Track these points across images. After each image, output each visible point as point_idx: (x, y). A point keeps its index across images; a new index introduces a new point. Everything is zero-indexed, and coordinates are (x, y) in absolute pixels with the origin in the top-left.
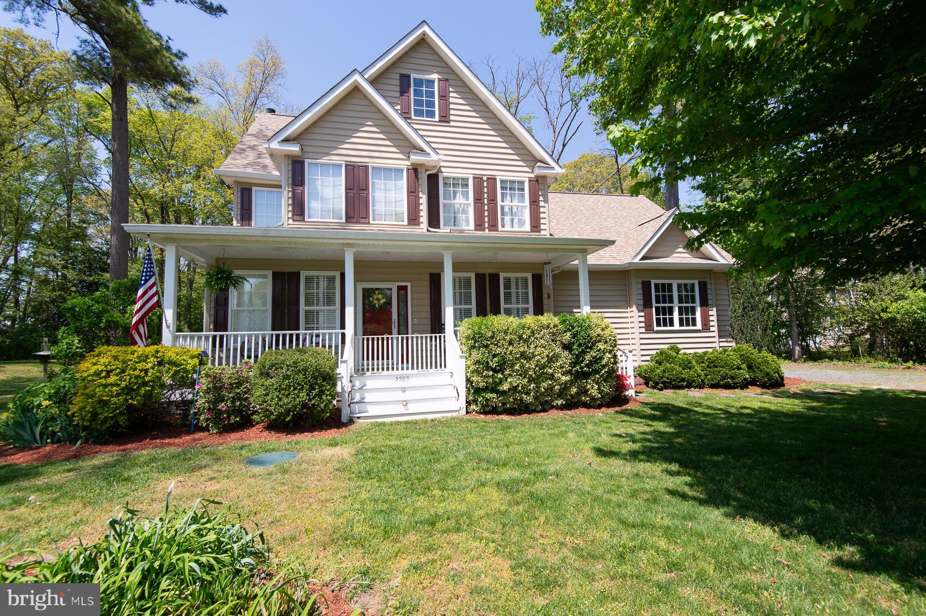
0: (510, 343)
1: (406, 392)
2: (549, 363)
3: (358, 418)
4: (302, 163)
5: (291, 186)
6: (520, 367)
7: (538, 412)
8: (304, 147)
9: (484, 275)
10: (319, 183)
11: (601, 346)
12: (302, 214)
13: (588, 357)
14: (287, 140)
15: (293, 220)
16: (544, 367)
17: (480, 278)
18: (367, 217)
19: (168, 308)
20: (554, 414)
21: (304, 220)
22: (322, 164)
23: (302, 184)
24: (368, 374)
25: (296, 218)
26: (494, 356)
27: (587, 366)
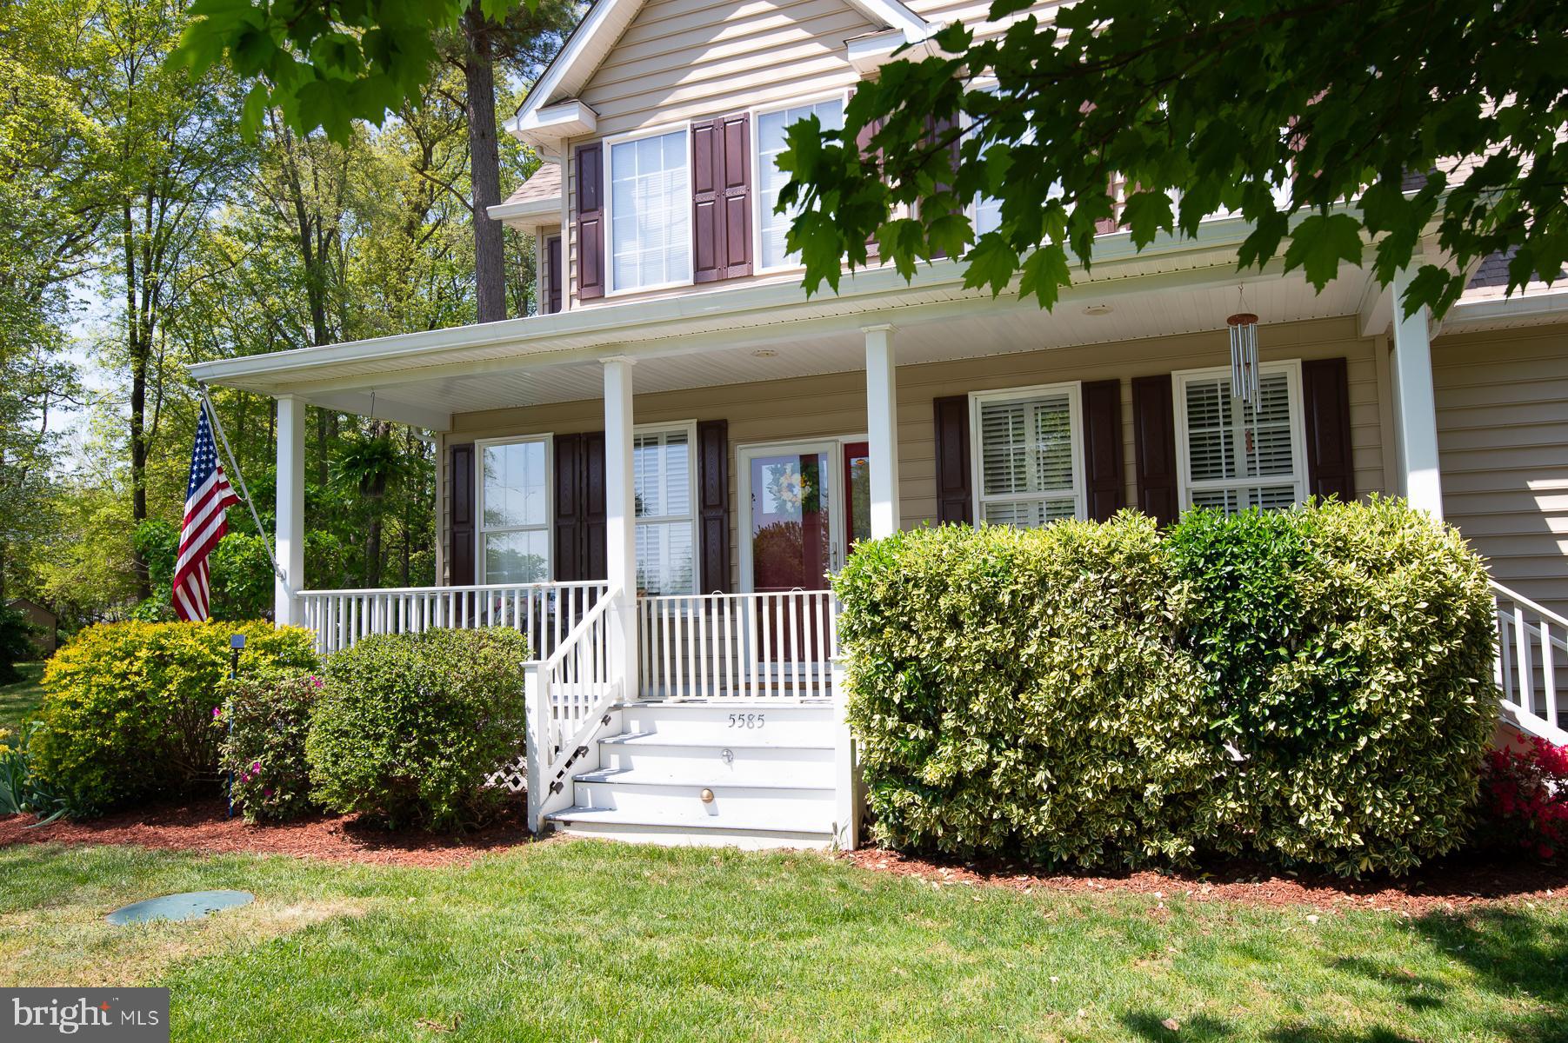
0: (954, 622)
1: (736, 762)
2: (1109, 694)
3: (567, 823)
4: (597, 149)
5: (574, 214)
6: (991, 706)
7: (1080, 873)
8: (599, 109)
9: (1113, 386)
10: (637, 192)
11: (1355, 636)
12: (599, 282)
13: (1283, 679)
14: (556, 102)
15: (582, 300)
16: (1086, 709)
17: (1099, 397)
18: (746, 259)
19: (282, 538)
20: (1152, 889)
21: (601, 297)
22: (641, 140)
23: (598, 204)
24: (670, 701)
25: (587, 293)
26: (900, 666)
27: (1277, 713)
